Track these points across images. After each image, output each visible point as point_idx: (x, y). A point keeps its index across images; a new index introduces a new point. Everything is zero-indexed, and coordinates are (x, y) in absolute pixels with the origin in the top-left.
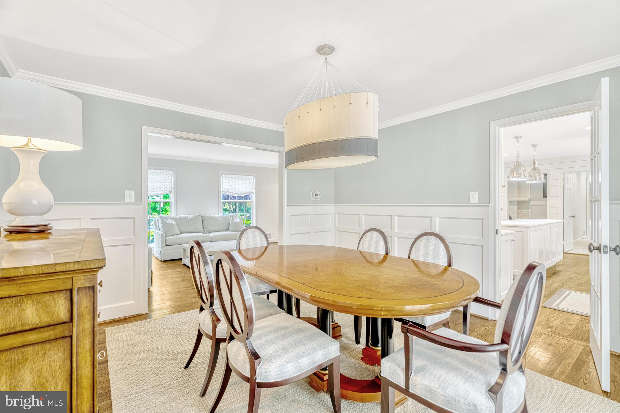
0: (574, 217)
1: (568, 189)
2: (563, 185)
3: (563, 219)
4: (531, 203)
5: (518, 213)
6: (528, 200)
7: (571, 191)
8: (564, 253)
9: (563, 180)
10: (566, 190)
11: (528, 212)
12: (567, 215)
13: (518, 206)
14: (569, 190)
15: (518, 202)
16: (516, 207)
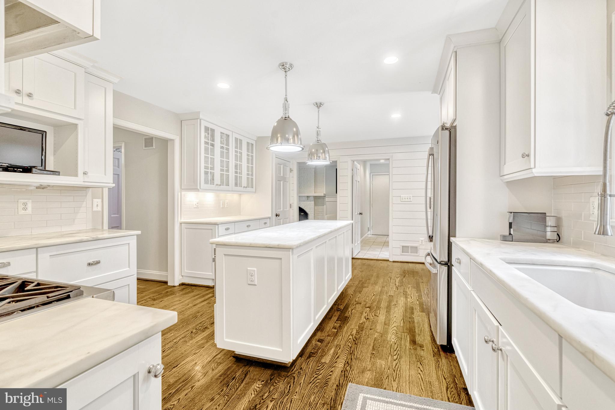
0: (362, 214)
1: (356, 181)
2: (352, 176)
3: (352, 220)
4: (326, 198)
5: (314, 210)
6: (323, 195)
7: (359, 184)
8: (353, 258)
9: (352, 171)
10: (354, 182)
11: (324, 208)
12: (356, 213)
13: (314, 202)
14: (358, 183)
15: (315, 198)
16: (313, 202)
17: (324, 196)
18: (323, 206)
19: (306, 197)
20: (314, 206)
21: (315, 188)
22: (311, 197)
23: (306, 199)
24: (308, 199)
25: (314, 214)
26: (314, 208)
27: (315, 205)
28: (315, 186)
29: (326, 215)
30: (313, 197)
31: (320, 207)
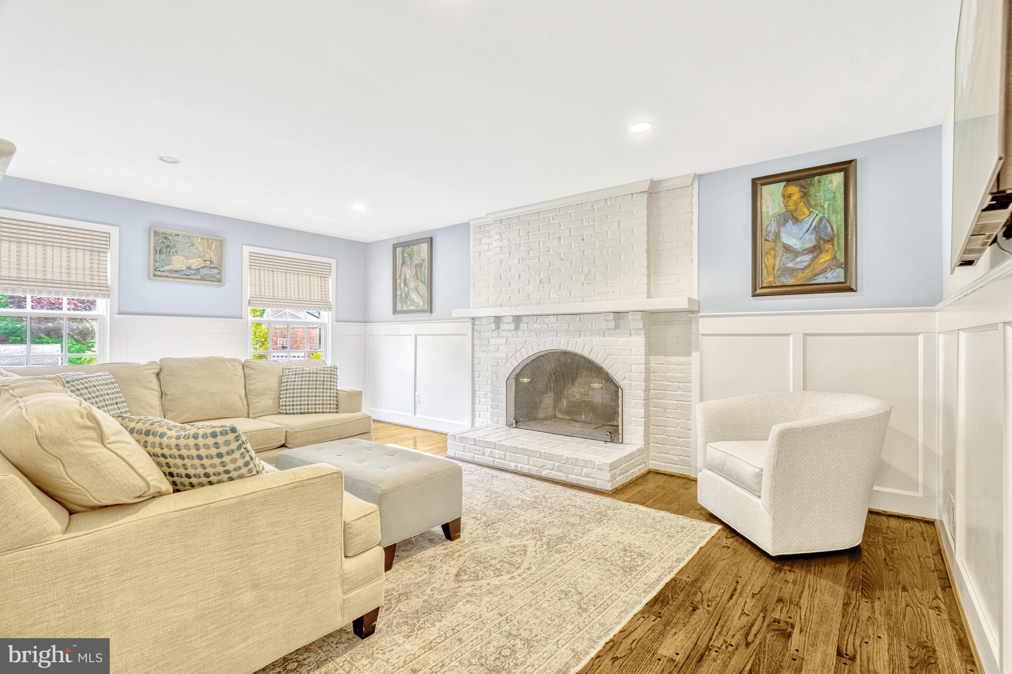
17: (692, 312)
18: (689, 354)
19: (611, 316)
20: (646, 355)
21: (649, 276)
22: (630, 316)
23: (612, 324)
24: (617, 327)
25: (647, 390)
26: (647, 363)
27: (651, 349)
28: (648, 267)
29: (701, 400)
30: (639, 315)
31: (669, 359)
